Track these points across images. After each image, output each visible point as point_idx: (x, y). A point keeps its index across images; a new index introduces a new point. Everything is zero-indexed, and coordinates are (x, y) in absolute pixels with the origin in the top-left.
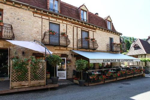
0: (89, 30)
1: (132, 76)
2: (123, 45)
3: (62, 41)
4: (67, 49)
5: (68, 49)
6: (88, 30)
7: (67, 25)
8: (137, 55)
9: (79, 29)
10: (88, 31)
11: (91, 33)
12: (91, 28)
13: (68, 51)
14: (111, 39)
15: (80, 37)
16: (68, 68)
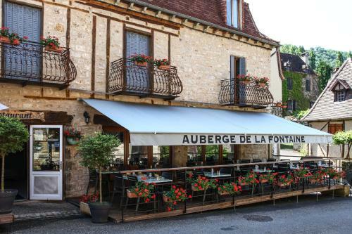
0: (153, 30)
1: (299, 193)
2: (308, 83)
3: (52, 69)
4: (68, 95)
5: (72, 95)
6: (149, 28)
7: (69, 11)
8: (343, 120)
9: (117, 27)
10: (149, 31)
11: (160, 41)
12: (160, 22)
13: (71, 102)
14: (238, 63)
15: (116, 53)
16: (72, 160)
